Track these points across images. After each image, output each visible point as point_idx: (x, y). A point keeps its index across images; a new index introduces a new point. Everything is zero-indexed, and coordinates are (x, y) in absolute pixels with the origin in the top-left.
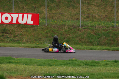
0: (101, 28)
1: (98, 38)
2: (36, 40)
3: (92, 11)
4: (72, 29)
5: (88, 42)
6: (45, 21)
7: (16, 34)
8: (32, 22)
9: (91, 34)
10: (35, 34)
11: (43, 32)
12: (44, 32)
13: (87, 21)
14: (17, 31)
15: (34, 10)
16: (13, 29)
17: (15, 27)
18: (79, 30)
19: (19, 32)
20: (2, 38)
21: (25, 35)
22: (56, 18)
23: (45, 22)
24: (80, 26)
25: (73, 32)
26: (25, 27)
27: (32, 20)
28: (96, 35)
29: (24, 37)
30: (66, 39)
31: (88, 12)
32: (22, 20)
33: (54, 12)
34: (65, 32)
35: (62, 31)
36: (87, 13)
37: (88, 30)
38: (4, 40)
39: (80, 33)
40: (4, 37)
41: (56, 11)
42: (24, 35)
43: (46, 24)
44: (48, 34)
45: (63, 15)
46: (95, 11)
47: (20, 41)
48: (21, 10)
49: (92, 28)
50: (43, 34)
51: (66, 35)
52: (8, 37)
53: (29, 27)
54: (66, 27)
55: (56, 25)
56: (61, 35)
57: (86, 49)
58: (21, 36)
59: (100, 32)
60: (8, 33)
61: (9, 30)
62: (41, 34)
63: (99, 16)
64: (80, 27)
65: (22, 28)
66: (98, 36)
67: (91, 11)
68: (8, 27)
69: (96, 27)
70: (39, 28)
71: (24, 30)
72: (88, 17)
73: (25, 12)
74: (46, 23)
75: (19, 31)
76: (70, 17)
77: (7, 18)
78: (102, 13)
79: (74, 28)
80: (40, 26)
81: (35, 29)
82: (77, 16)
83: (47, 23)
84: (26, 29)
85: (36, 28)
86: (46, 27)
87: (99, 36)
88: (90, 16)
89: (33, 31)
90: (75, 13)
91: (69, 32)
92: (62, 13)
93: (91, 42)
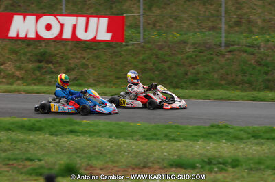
0: (272, 49)
1: (266, 73)
2: (118, 78)
3: (248, 8)
4: (203, 52)
5: (243, 82)
6: (139, 33)
7: (70, 64)
8: (108, 36)
9: (249, 62)
10: (116, 65)
11: (136, 58)
12: (137, 60)
13: (236, 32)
14: (73, 58)
15: (111, 8)
16: (63, 53)
17: (69, 47)
18: (220, 54)
19: (77, 59)
20: (39, 75)
21: (93, 67)
22: (161, 26)
23: (139, 36)
24: (221, 43)
25: (205, 58)
26: (92, 49)
27: (108, 31)
28: (260, 65)
29: (90, 70)
30: (190, 76)
31: (239, 12)
32: (86, 30)
33: (158, 12)
34: (187, 58)
35: (180, 57)
36: (235, 14)
37: (242, 53)
38: (42, 77)
39: (222, 61)
40: (44, 70)
41: (163, 10)
42: (90, 66)
43: (142, 41)
44: (146, 63)
45: (179, 18)
46: (255, 9)
47: (80, 81)
48: (79, 6)
49: (252, 49)
50: (136, 64)
51: (190, 66)
52: (53, 70)
53: (101, 47)
54: (190, 48)
55: (165, 42)
56: (179, 65)
57: (242, 99)
58: (83, 70)
59: (269, 59)
60: (51, 62)
61: (55, 55)
62: (129, 64)
63: (264, 21)
64: (223, 48)
65: (85, 49)
66: (265, 68)
67: (246, 10)
68: (52, 49)
69: (259, 47)
70: (126, 50)
71: (90, 56)
72: (238, 23)
73: (89, 12)
74: (141, 37)
75: (79, 56)
76: (195, 23)
77: (48, 27)
78: (271, 13)
79: (209, 48)
80: (127, 45)
81: (114, 52)
82: (213, 21)
83: (144, 38)
84: (96, 51)
85: (118, 49)
86: (143, 47)
87: (268, 67)
88: (244, 21)
89: (111, 57)
90: (207, 14)
91: (197, 59)
92: (176, 14)
93: (250, 83)
